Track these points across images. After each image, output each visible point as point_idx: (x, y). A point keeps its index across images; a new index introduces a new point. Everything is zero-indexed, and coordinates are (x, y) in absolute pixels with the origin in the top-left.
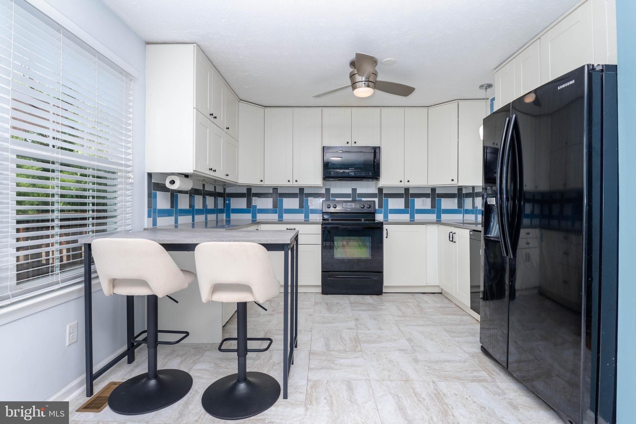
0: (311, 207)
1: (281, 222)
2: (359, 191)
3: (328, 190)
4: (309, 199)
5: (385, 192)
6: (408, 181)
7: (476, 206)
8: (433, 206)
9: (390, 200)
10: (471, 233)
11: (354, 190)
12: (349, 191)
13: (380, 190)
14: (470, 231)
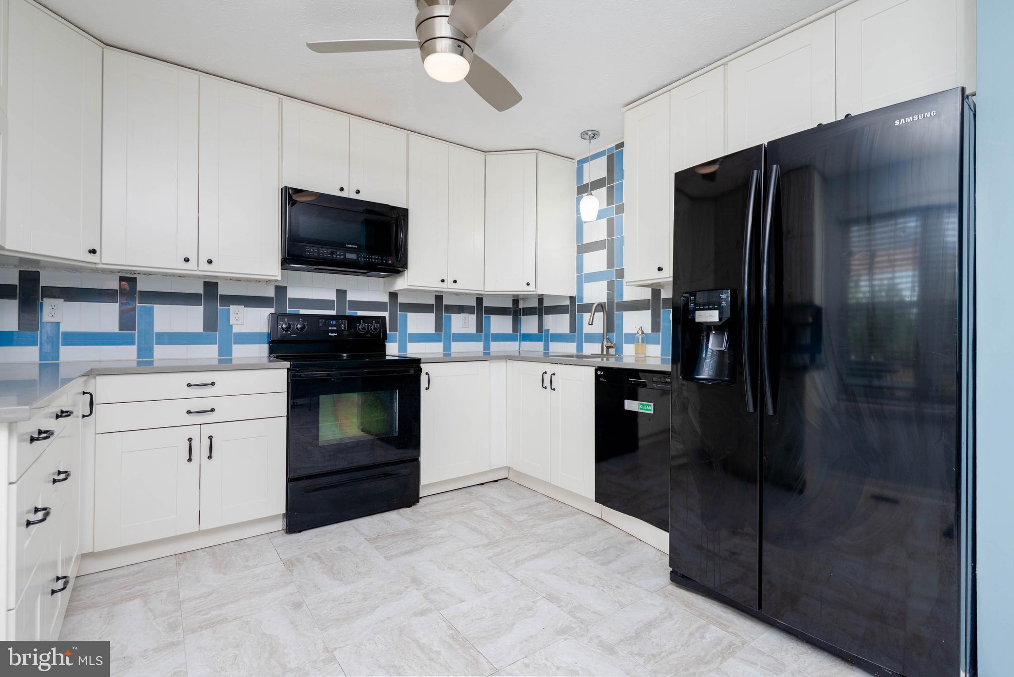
0: (236, 329)
1: (147, 368)
2: (351, 297)
3: (281, 290)
4: (233, 308)
5: (401, 300)
6: (455, 282)
7: (546, 328)
8: (479, 328)
9: (412, 317)
10: (599, 373)
11: (341, 293)
12: (332, 296)
13: (393, 296)
14: (596, 370)
